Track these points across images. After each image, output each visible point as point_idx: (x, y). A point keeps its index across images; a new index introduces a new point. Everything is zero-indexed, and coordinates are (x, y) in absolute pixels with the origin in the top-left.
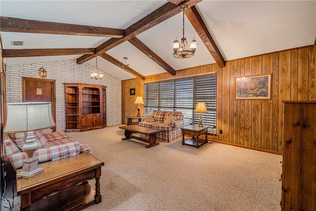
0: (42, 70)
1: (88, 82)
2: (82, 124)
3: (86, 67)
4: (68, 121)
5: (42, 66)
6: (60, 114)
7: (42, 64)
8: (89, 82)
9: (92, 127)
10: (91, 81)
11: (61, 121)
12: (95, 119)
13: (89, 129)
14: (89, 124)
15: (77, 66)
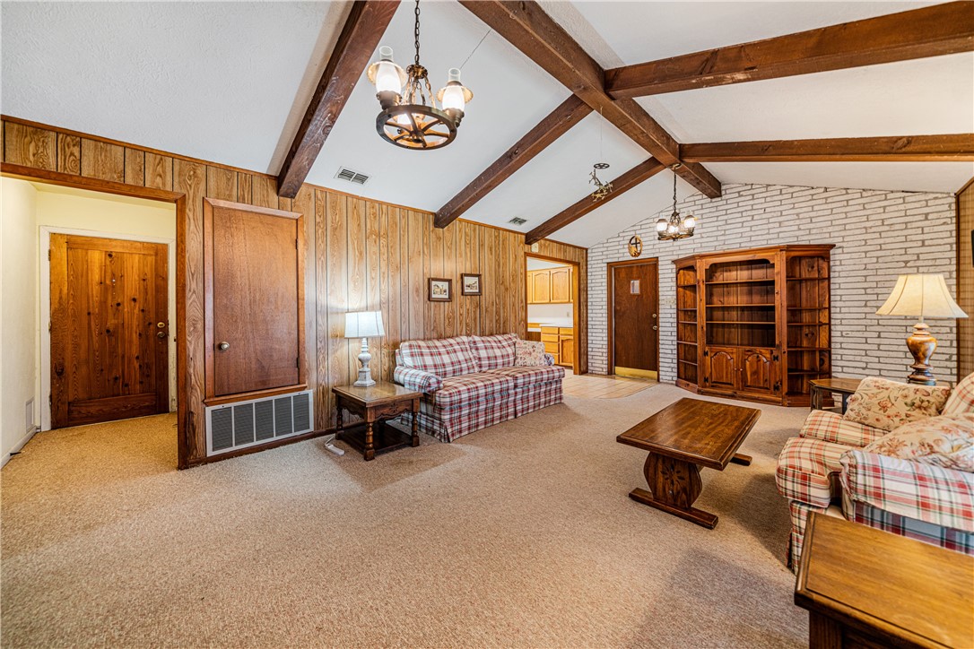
0: (633, 241)
1: (749, 244)
2: (704, 372)
3: (742, 196)
4: (683, 357)
5: (633, 233)
6: (668, 338)
7: (635, 228)
8: (753, 244)
9: (738, 389)
10: (760, 238)
11: (669, 356)
12: (751, 364)
13: (730, 392)
14: (727, 377)
15: (711, 205)
